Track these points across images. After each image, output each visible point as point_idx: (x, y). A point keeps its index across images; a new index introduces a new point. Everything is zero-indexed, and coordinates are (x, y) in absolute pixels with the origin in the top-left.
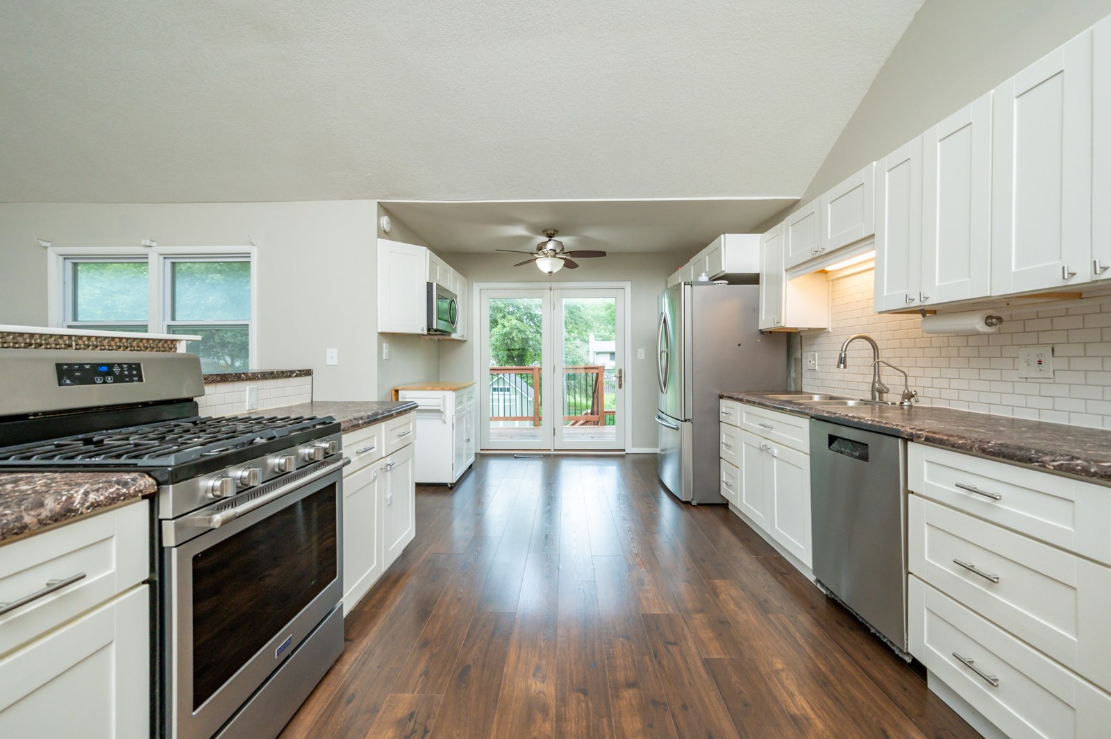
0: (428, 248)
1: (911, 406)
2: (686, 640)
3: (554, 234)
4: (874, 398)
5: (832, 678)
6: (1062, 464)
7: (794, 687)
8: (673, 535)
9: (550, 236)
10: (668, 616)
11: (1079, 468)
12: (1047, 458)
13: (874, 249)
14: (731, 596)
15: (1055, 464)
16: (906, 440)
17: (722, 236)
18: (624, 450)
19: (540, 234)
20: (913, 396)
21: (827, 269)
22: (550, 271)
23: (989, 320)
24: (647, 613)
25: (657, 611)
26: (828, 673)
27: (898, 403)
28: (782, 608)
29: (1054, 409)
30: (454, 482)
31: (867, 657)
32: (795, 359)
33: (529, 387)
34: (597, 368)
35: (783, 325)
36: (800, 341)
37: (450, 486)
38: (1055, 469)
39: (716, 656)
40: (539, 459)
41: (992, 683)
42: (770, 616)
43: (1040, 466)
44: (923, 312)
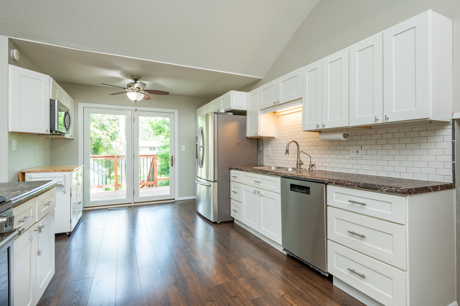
0: (51, 77)
1: (312, 170)
2: (240, 293)
3: (138, 79)
4: (297, 167)
5: (303, 292)
6: (388, 190)
7: (291, 301)
8: (214, 240)
9: (136, 80)
10: (227, 283)
11: (394, 190)
12: (382, 188)
13: (302, 104)
14: (251, 265)
15: (386, 190)
16: (326, 184)
17: (231, 91)
18: (174, 199)
19: (129, 78)
20: (313, 166)
21: (276, 111)
22: (136, 100)
23: (345, 136)
24: (217, 284)
25: (222, 282)
26: (300, 290)
27: (307, 169)
28: (273, 265)
29: (362, 169)
30: (72, 231)
31: (310, 279)
32: (260, 150)
33: (103, 167)
34: (153, 156)
35: (259, 135)
36: (262, 143)
37: (68, 234)
38: (386, 192)
39: (256, 297)
40: (126, 209)
41: (363, 276)
42: (270, 270)
43: (381, 191)
44: (320, 132)
